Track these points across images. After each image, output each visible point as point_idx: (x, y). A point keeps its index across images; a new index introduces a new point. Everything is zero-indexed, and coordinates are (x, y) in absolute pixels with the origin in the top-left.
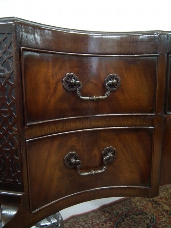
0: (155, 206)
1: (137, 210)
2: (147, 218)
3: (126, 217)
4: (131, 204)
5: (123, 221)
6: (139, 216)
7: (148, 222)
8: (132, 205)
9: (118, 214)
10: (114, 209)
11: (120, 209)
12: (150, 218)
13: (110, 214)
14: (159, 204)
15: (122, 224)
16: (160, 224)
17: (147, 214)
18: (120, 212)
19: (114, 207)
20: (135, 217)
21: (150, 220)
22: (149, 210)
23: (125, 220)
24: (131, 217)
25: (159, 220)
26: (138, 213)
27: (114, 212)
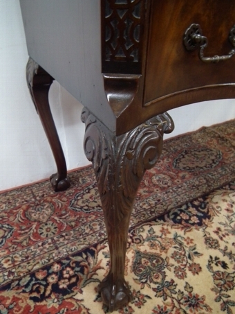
0: (220, 142)
1: (199, 146)
2: (212, 154)
3: (186, 153)
4: (191, 141)
5: (184, 157)
6: (202, 153)
7: (213, 158)
8: (193, 141)
9: (176, 150)
10: (171, 146)
11: (179, 145)
12: (215, 154)
13: (167, 151)
14: (227, 140)
15: (182, 160)
16: (227, 160)
17: (211, 150)
18: (179, 149)
19: (171, 143)
20: (197, 153)
21: (216, 156)
22: (213, 146)
23: (186, 156)
24: (193, 153)
25: (226, 155)
26: (200, 149)
27: (172, 149)
